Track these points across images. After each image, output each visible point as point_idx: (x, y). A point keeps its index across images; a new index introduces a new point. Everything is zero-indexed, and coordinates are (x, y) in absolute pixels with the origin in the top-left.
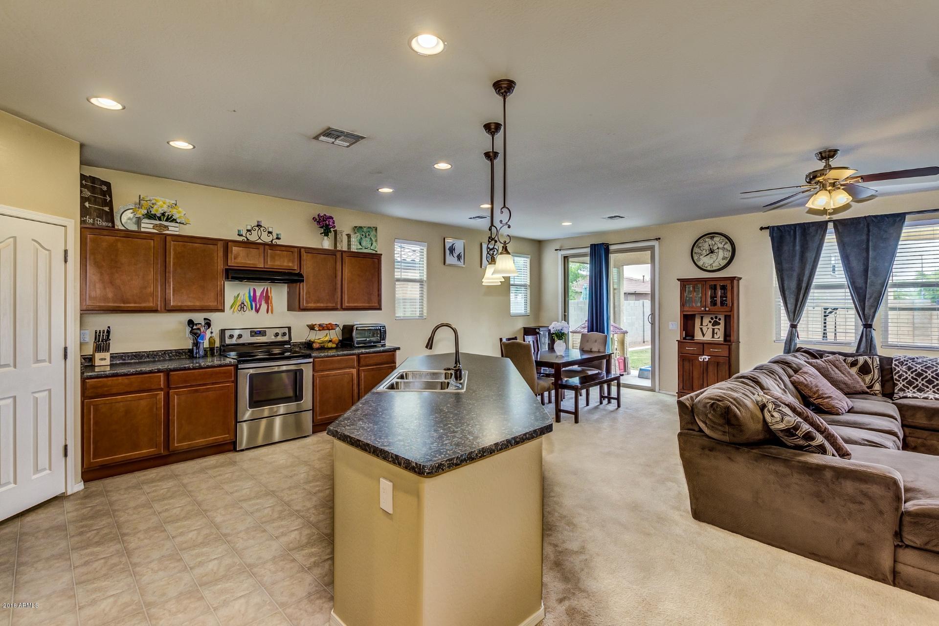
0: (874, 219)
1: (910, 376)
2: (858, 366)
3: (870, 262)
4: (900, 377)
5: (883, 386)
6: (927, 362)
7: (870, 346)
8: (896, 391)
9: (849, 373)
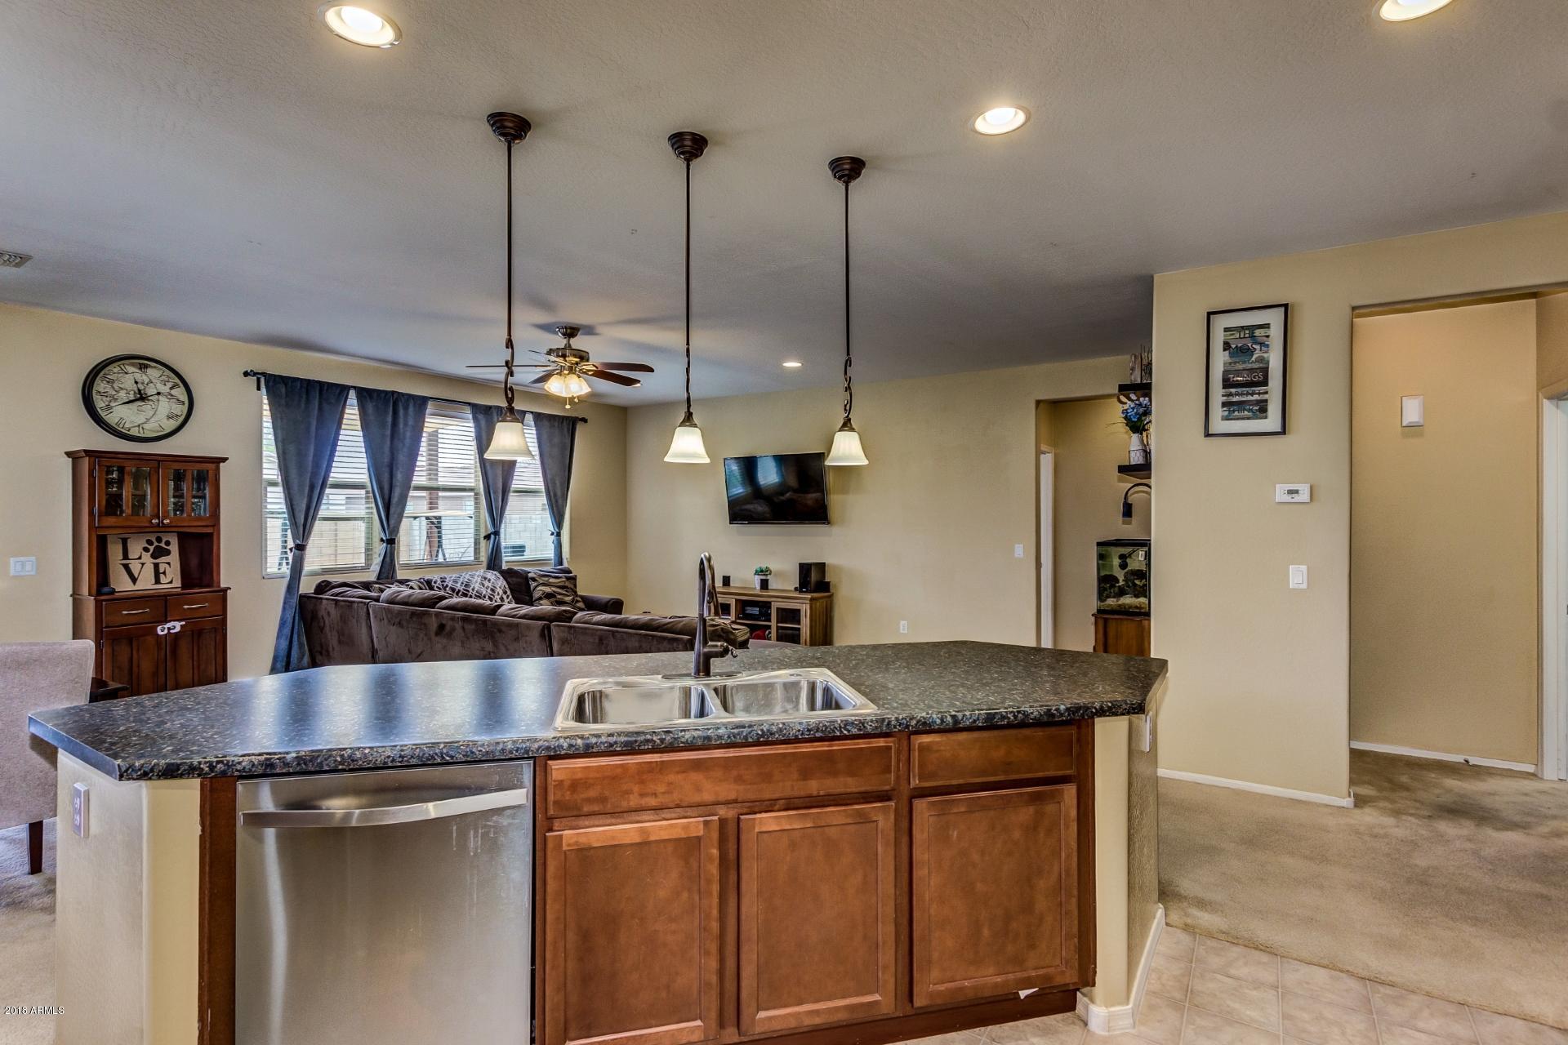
3: (396, 454)
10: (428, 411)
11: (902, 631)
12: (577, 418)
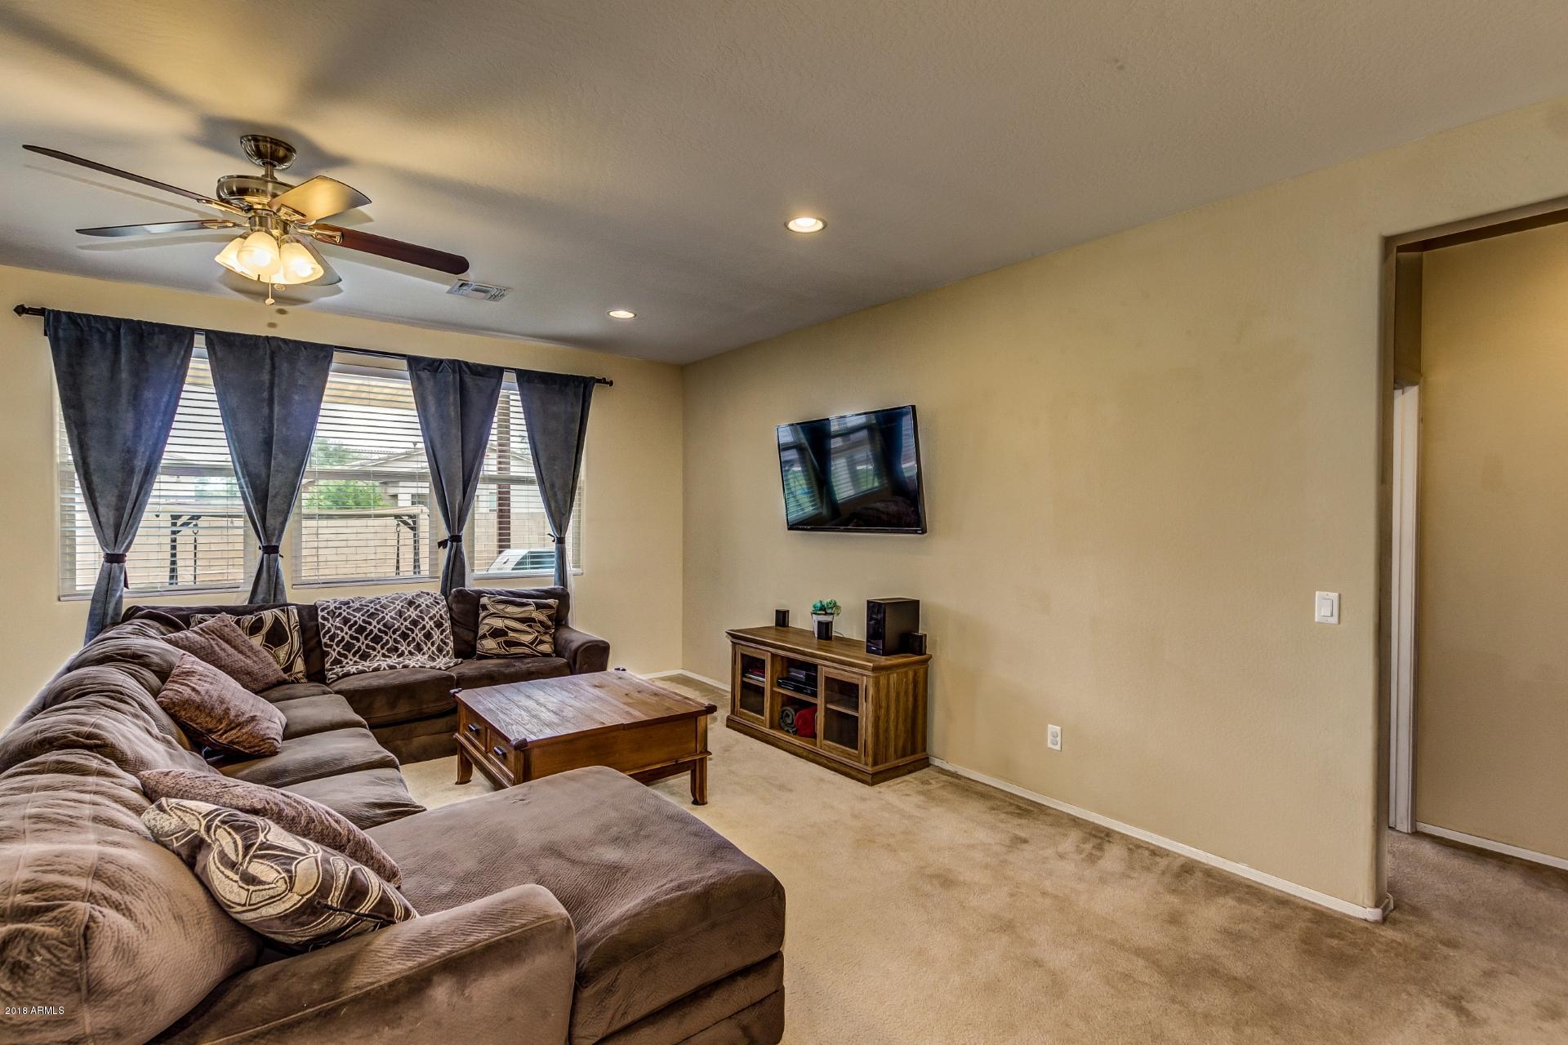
0: (282, 346)
1: (346, 634)
2: (264, 631)
3: (275, 427)
4: (332, 638)
5: (306, 662)
6: (368, 606)
7: (275, 588)
8: (327, 666)
9: (251, 648)
10: (333, 365)
11: (1050, 745)
12: (593, 378)
